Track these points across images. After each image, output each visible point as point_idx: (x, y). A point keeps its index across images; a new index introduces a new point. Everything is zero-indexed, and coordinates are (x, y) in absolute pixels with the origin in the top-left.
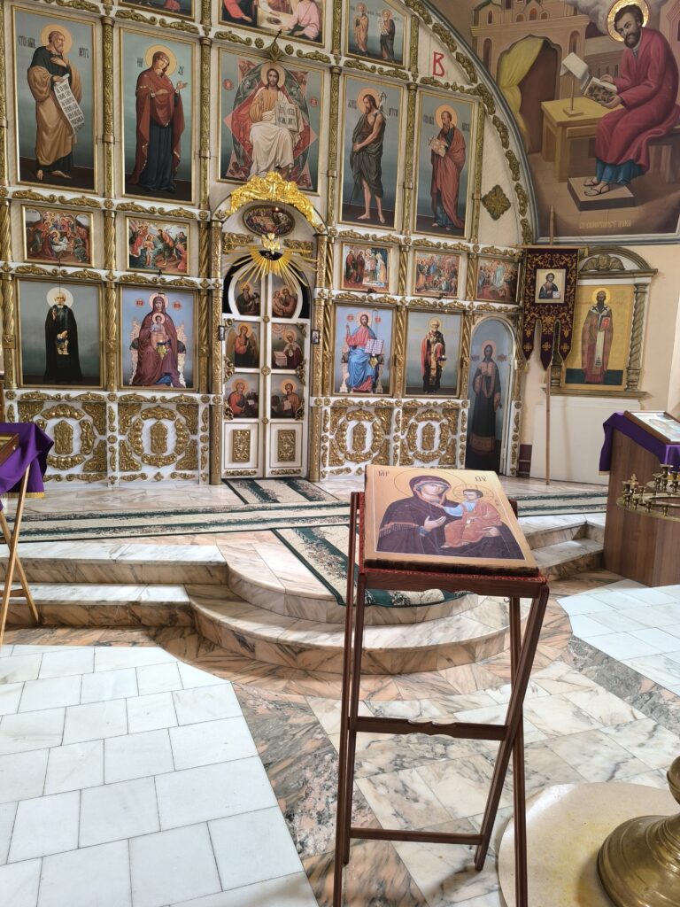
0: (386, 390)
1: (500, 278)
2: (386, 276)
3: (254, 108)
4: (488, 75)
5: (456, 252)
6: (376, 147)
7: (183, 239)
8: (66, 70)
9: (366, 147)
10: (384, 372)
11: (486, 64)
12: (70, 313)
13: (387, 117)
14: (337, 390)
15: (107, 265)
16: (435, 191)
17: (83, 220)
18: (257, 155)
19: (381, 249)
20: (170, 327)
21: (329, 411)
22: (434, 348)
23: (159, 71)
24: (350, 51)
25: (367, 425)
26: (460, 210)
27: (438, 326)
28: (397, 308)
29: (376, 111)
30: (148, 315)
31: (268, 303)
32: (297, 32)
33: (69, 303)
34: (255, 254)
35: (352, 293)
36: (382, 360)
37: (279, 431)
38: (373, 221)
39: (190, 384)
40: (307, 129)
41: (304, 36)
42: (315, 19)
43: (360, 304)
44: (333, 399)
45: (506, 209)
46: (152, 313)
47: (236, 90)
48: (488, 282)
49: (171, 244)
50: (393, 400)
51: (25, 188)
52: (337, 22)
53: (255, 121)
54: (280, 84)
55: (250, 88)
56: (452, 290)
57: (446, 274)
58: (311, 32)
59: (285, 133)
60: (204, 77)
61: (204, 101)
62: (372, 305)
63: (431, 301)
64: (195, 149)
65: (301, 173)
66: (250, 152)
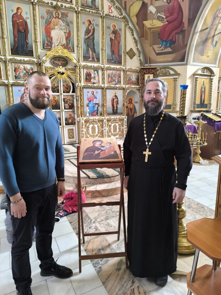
0: (101, 115)
1: (134, 78)
2: (99, 79)
3: (52, 25)
4: (126, 13)
5: (119, 70)
6: (92, 37)
7: (32, 69)
9: (89, 37)
10: (100, 109)
11: (125, 9)
13: (95, 27)
14: (86, 115)
15: (7, 79)
16: (112, 51)
18: (54, 41)
21: (84, 122)
22: (115, 101)
23: (19, 14)
25: (96, 126)
26: (120, 56)
27: (116, 93)
28: (103, 88)
29: (91, 25)
30: (23, 94)
31: (62, 89)
34: (56, 73)
35: (88, 84)
36: (99, 105)
37: (68, 129)
38: (93, 61)
40: (70, 31)
41: (66, 1)
43: (91, 88)
44: (85, 118)
45: (134, 56)
46: (24, 94)
47: (45, 19)
48: (130, 79)
49: (28, 71)
50: (103, 118)
53: (53, 29)
54: (60, 17)
55: (50, 18)
56: (119, 82)
57: (117, 77)
59: (63, 33)
60: (34, 16)
61: (35, 23)
62: (94, 88)
63: (113, 86)
64: (33, 39)
65: (69, 46)
66: (52, 39)
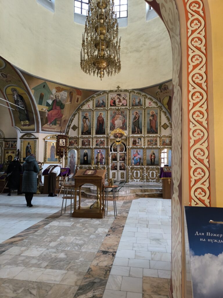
0: (142, 165)
2: (141, 143)
3: (115, 118)
6: (138, 120)
7: (104, 140)
8: (88, 118)
9: (136, 121)
10: (141, 161)
11: (160, 102)
12: (87, 153)
14: (132, 165)
15: (92, 146)
16: (151, 126)
17: (89, 139)
18: (116, 126)
19: (140, 138)
20: (102, 155)
21: (130, 169)
22: (153, 156)
23: (101, 116)
24: (132, 106)
25: (139, 172)
26: (157, 129)
27: (153, 152)
28: (144, 149)
29: (138, 114)
32: (123, 105)
33: (87, 152)
39: (105, 164)
40: (125, 120)
41: (124, 105)
42: (126, 102)
43: (136, 148)
44: (130, 167)
48: (165, 142)
49: (102, 141)
50: (143, 167)
51: (82, 136)
52: (130, 102)
53: (116, 120)
54: (120, 114)
55: (115, 115)
56: (156, 144)
57: (154, 141)
58: (125, 104)
59: (121, 121)
60: (107, 116)
61: (107, 119)
62: (138, 148)
63: (151, 147)
64: (106, 126)
65: (124, 127)
66: (115, 125)
